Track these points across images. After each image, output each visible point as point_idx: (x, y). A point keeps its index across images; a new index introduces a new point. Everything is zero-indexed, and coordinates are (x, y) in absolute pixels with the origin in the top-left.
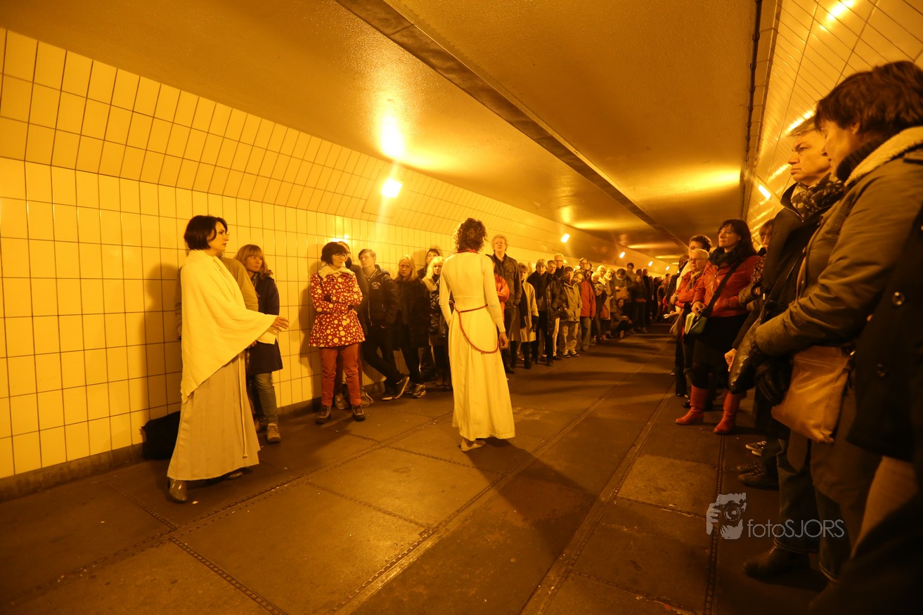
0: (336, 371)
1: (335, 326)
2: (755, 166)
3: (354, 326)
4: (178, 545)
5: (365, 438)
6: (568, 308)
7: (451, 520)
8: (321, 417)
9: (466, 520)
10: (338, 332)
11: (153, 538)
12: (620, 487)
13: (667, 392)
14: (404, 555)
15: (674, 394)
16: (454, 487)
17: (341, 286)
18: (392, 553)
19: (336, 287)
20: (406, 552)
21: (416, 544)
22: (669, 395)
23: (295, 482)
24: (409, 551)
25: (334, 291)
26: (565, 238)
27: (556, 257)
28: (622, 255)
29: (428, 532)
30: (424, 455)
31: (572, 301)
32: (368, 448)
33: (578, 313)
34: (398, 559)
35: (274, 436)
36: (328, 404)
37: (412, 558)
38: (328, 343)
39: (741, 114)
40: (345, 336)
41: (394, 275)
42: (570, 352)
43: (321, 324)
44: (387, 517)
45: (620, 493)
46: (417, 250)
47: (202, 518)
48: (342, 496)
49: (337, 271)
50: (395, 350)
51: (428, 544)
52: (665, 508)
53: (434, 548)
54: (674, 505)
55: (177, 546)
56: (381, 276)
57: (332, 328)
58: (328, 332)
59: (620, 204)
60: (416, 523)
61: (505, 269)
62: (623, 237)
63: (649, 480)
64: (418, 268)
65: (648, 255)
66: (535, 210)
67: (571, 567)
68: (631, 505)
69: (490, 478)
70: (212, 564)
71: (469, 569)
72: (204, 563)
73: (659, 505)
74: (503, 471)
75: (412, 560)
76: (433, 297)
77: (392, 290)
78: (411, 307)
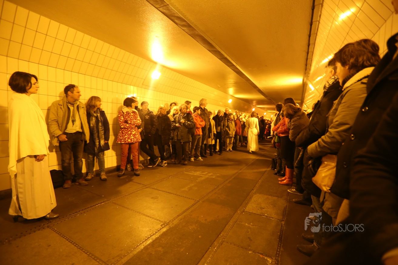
0: (128, 154)
1: (129, 134)
2: (308, 77)
3: (137, 135)
5: (140, 184)
6: (230, 131)
7: (175, 219)
8: (120, 174)
9: (181, 220)
11: (40, 226)
12: (246, 207)
14: (154, 234)
15: (271, 169)
16: (177, 206)
17: (132, 117)
18: (149, 234)
19: (130, 117)
20: (154, 233)
21: (159, 229)
22: (269, 169)
23: (107, 202)
25: (129, 119)
26: (230, 101)
27: (226, 109)
29: (164, 224)
30: (165, 192)
31: (231, 128)
32: (140, 188)
33: (234, 133)
34: (151, 236)
35: (104, 177)
36: (123, 168)
38: (126, 141)
39: (304, 54)
40: (133, 139)
42: (229, 149)
43: (123, 133)
44: (147, 218)
45: (246, 209)
47: (63, 217)
48: (128, 208)
49: (130, 110)
50: (154, 145)
51: (164, 230)
52: (264, 216)
53: (167, 231)
54: (267, 214)
55: (51, 230)
56: (150, 113)
57: (128, 135)
58: (126, 137)
59: (254, 88)
60: (160, 221)
62: (254, 102)
63: (258, 204)
65: (264, 110)
66: (218, 88)
67: (223, 240)
68: (250, 214)
69: (192, 202)
70: (67, 238)
71: (181, 240)
72: (64, 237)
73: (261, 214)
74: (198, 200)
75: (157, 236)
76: (172, 123)
77: (154, 120)
78: (163, 128)
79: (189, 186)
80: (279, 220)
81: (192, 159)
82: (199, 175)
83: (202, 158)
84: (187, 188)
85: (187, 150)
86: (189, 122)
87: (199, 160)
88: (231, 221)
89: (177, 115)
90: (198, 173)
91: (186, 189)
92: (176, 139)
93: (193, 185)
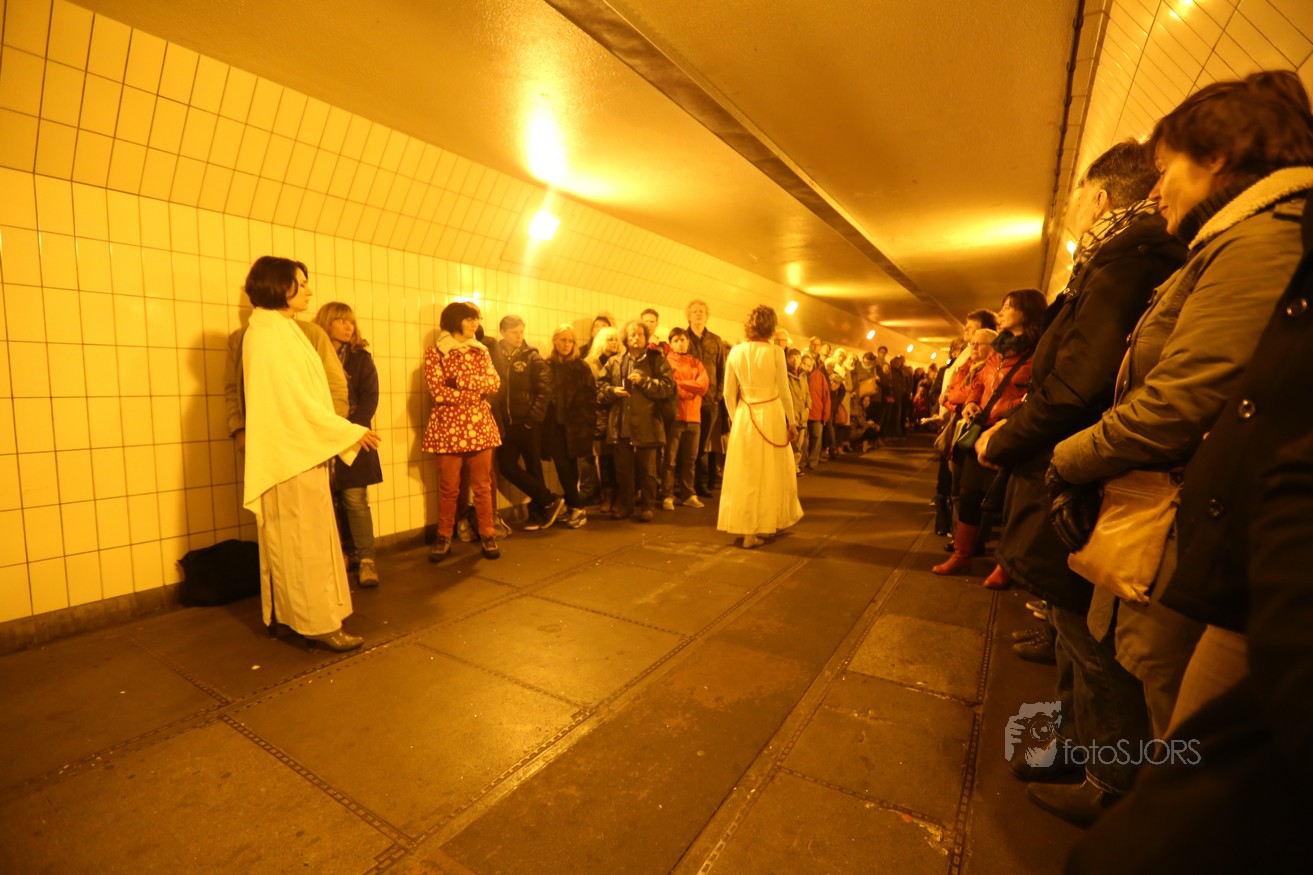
0: (460, 487)
1: (462, 423)
3: (488, 424)
4: (231, 725)
5: (500, 583)
7: (616, 698)
8: (438, 552)
9: (638, 698)
10: (465, 432)
11: (196, 716)
12: (852, 658)
13: (923, 529)
14: (549, 744)
15: (933, 531)
16: (621, 653)
17: (470, 366)
18: (534, 742)
19: (463, 367)
20: (552, 740)
21: (567, 729)
22: (926, 532)
23: (398, 642)
24: (557, 738)
25: (460, 373)
26: (792, 307)
28: (871, 335)
29: (584, 713)
30: (581, 608)
31: (798, 397)
32: (502, 596)
33: (805, 415)
34: (542, 750)
35: (369, 577)
36: (447, 533)
37: (562, 747)
38: (451, 447)
39: (1050, 135)
40: (476, 438)
41: (545, 351)
43: (441, 420)
44: (528, 692)
45: (851, 665)
46: (579, 317)
47: (265, 689)
48: (465, 662)
49: (464, 345)
50: (545, 459)
51: (584, 730)
52: (912, 687)
53: (590, 736)
54: (924, 682)
55: (229, 727)
56: (527, 353)
57: (457, 425)
58: (452, 431)
59: (872, 260)
60: (568, 701)
61: (704, 348)
62: (874, 309)
63: (892, 649)
64: (580, 343)
65: (907, 335)
66: (750, 266)
67: (779, 763)
68: (865, 682)
69: (673, 641)
70: (279, 752)
71: (639, 764)
72: (268, 750)
73: (905, 683)
74: (691, 633)
75: (560, 751)
76: (600, 385)
77: (542, 374)
78: (570, 400)
79: (660, 591)
80: (964, 700)
81: (669, 502)
82: (693, 554)
83: (699, 500)
84: (652, 596)
85: (650, 474)
86: (656, 381)
87: (691, 507)
88: (802, 703)
89: (615, 357)
90: (688, 547)
91: (650, 598)
92: (615, 436)
93: (673, 585)
